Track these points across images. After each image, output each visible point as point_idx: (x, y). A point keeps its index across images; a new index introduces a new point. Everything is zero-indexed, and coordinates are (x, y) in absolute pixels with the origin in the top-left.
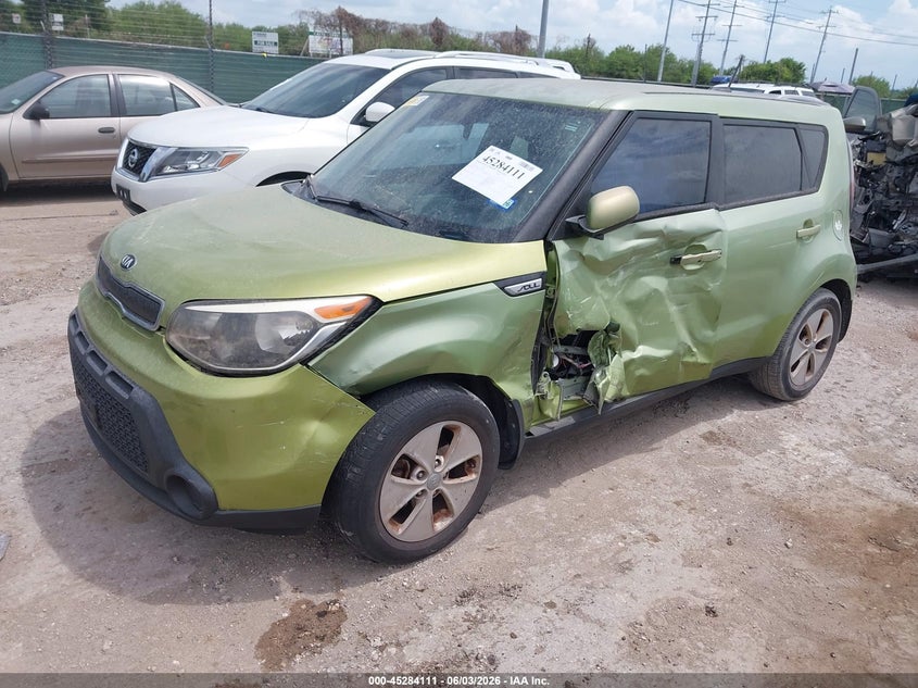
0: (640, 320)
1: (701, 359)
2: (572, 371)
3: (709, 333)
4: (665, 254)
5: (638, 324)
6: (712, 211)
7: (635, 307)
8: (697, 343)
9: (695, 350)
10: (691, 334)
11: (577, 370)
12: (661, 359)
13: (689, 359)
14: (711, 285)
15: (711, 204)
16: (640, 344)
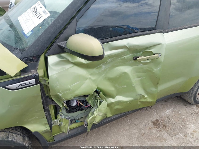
0: (117, 85)
1: (149, 100)
2: (82, 108)
3: (154, 89)
4: (129, 56)
5: (115, 87)
6: (159, 34)
7: (113, 81)
8: (147, 93)
9: (146, 96)
10: (145, 90)
11: (84, 107)
12: (127, 102)
13: (143, 100)
14: (155, 69)
15: (158, 30)
16: (117, 95)
